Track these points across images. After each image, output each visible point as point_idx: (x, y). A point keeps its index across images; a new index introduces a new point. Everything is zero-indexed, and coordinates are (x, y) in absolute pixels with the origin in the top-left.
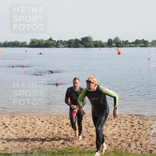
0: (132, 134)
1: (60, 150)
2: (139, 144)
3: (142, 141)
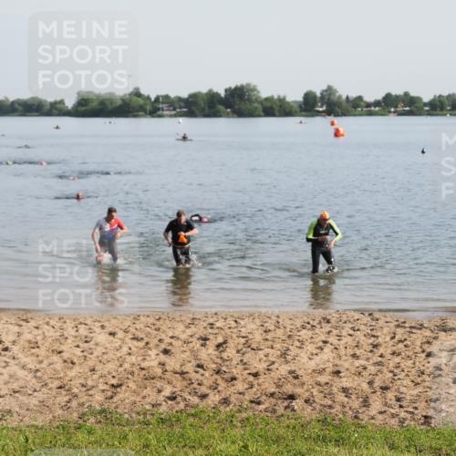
0: (372, 369)
1: (162, 416)
2: (394, 399)
3: (402, 389)
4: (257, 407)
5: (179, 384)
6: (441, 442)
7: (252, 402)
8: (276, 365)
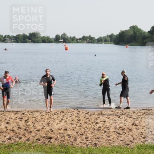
0: (78, 128)
1: (6, 145)
2: (85, 138)
3: (88, 135)
4: (38, 141)
5: (12, 134)
6: (100, 152)
7: (37, 140)
8: (45, 127)
